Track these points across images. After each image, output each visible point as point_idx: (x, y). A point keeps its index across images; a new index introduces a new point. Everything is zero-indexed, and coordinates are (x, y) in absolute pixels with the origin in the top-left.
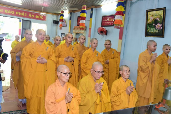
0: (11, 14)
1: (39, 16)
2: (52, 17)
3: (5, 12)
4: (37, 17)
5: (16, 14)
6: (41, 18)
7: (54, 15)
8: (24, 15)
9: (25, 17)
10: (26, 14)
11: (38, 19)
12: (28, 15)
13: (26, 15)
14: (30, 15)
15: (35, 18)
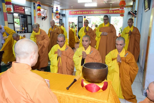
0: (98, 14)
2: (128, 9)
4: (115, 12)
5: (101, 13)
6: (118, 12)
7: (129, 8)
9: (106, 13)
10: (107, 11)
11: (116, 13)
12: (108, 12)
13: (107, 12)
14: (110, 12)
15: (113, 13)
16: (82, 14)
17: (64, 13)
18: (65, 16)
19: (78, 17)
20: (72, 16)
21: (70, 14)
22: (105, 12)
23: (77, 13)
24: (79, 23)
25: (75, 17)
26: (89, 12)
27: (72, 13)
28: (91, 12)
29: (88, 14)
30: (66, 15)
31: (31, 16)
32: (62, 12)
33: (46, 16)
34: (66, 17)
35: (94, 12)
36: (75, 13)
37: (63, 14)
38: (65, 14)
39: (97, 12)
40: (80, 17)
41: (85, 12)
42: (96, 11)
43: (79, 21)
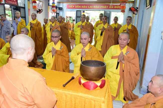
1: (117, 6)
3: (94, 7)
5: (101, 7)
6: (119, 8)
7: (130, 4)
8: (106, 8)
9: (106, 9)
10: (107, 6)
11: (116, 9)
12: (108, 7)
13: (107, 8)
14: (110, 7)
15: (114, 8)
16: (81, 8)
17: (61, 6)
18: (62, 9)
19: (77, 11)
20: (70, 10)
21: (68, 8)
22: (105, 7)
23: (76, 7)
24: (77, 18)
25: (73, 11)
26: (89, 6)
27: (70, 7)
28: (91, 7)
29: (87, 8)
30: (64, 9)
31: (24, 8)
32: (59, 5)
33: (41, 9)
34: (63, 11)
35: (93, 7)
36: (73, 7)
37: (60, 8)
38: (62, 8)
39: (96, 7)
40: (78, 11)
41: (84, 6)
42: (95, 5)
43: (77, 16)
